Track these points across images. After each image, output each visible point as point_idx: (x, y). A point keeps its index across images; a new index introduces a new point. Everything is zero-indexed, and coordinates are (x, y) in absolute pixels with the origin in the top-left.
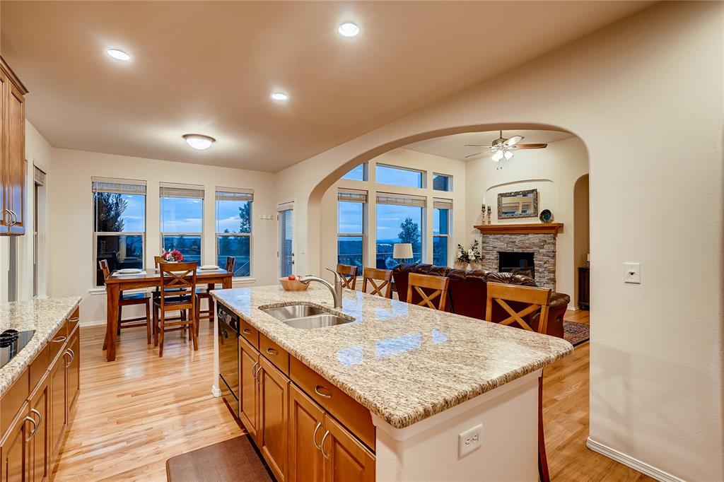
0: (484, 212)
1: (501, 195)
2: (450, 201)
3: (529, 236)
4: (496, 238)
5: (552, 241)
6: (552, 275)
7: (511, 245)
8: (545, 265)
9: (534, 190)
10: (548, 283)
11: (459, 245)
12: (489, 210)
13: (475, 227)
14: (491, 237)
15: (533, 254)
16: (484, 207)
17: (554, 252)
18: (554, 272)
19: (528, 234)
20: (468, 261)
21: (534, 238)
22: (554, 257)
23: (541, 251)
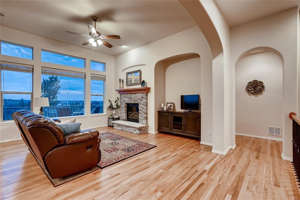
0: (120, 82)
1: (128, 73)
2: (105, 76)
3: (137, 94)
4: (125, 96)
5: (145, 97)
6: (145, 115)
7: (130, 100)
8: (143, 110)
9: (139, 70)
10: (144, 120)
11: (109, 100)
12: (123, 81)
13: (116, 90)
14: (123, 95)
15: (138, 104)
16: (120, 80)
17: (147, 103)
18: (147, 114)
19: (136, 93)
20: (113, 109)
21: (139, 95)
22: (147, 105)
23: (142, 102)
